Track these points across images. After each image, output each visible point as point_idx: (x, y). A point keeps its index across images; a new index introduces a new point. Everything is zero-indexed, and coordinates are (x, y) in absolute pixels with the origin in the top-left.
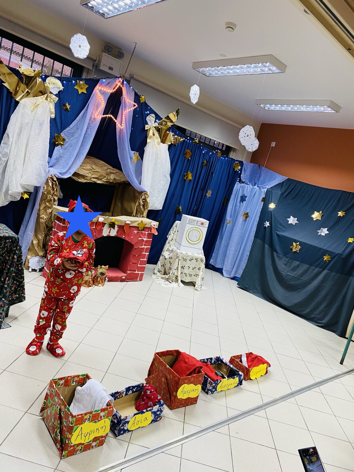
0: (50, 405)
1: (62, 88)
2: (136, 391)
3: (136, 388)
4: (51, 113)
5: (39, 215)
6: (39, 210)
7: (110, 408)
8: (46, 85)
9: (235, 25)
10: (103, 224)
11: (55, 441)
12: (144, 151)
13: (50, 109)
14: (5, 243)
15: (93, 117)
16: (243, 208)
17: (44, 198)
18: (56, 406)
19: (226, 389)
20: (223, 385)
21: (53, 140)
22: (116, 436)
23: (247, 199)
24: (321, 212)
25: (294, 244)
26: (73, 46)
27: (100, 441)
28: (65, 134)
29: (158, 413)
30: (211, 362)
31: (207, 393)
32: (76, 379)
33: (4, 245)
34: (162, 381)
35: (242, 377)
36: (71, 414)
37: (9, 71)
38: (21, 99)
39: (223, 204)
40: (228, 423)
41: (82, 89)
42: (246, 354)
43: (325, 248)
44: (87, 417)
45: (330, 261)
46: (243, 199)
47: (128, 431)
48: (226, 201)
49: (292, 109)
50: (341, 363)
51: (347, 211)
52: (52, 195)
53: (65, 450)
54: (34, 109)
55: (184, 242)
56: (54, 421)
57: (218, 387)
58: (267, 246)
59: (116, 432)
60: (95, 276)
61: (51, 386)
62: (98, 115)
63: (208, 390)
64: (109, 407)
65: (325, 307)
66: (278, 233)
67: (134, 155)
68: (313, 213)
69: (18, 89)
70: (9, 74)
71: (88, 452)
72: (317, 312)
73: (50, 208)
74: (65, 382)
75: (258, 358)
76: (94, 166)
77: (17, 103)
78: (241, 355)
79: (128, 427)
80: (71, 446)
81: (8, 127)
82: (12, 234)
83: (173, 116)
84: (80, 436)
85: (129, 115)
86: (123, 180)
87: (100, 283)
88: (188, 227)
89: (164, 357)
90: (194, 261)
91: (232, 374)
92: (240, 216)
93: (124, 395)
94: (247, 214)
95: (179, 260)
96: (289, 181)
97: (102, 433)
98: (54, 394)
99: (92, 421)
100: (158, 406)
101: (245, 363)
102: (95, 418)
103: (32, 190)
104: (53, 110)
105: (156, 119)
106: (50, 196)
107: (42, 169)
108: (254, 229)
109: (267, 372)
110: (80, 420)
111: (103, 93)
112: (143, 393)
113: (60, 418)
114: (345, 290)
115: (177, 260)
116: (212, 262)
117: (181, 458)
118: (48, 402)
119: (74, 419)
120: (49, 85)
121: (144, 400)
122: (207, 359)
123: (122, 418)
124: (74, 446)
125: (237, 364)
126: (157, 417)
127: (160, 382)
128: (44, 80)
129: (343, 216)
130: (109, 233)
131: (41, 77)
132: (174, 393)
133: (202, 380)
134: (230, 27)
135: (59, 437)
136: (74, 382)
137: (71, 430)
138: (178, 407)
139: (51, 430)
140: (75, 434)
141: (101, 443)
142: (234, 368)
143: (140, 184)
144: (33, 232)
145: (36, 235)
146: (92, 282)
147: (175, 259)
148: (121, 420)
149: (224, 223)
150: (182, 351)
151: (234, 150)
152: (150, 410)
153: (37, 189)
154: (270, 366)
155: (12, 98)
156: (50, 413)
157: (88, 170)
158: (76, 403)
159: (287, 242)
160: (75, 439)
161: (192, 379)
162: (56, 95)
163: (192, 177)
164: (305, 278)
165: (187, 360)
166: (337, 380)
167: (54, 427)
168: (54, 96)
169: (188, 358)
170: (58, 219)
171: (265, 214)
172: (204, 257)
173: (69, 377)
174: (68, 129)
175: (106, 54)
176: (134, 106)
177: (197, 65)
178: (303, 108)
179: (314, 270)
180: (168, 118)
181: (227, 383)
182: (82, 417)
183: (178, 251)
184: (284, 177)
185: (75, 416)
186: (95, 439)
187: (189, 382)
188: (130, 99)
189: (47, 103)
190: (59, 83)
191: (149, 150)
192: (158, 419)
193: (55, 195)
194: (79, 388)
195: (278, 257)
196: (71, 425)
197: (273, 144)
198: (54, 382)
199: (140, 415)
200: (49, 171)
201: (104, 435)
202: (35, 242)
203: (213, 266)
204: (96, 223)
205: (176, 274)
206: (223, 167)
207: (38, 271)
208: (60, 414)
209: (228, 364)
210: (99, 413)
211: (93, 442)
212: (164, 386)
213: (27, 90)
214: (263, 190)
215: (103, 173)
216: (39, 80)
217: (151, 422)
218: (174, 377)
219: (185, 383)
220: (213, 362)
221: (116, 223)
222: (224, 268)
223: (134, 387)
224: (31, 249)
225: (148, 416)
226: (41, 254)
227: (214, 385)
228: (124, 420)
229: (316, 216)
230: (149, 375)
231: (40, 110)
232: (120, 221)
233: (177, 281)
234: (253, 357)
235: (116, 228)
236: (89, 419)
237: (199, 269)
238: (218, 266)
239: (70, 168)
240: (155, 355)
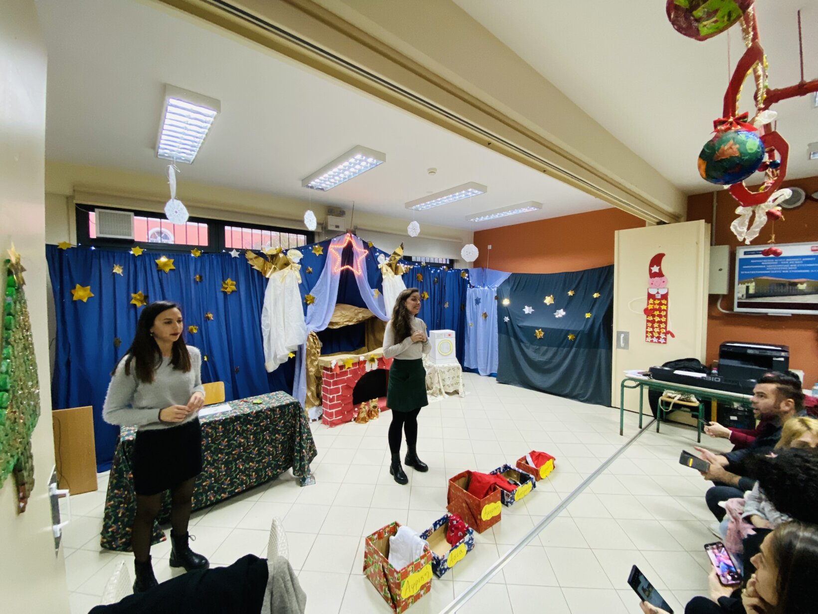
0: (371, 563)
1: (302, 256)
2: (443, 524)
3: (442, 521)
4: (298, 279)
5: (307, 369)
6: (307, 365)
7: (428, 553)
8: (288, 257)
9: (436, 169)
10: (365, 362)
11: (386, 599)
12: (382, 286)
13: (296, 276)
14: (289, 409)
15: (333, 272)
16: (480, 309)
17: (309, 352)
18: (378, 563)
19: (522, 496)
20: (520, 493)
21: (305, 301)
22: (439, 577)
23: (481, 301)
24: (552, 296)
25: (537, 331)
26: (307, 222)
27: (427, 587)
28: (313, 293)
29: (470, 542)
30: (500, 472)
31: (507, 505)
32: (388, 529)
33: (288, 411)
34: (462, 506)
35: (534, 480)
36: (395, 571)
37: (255, 255)
38: (271, 275)
39: (461, 310)
40: (536, 533)
41: (318, 251)
42: (530, 453)
43: (566, 328)
44: (410, 569)
45: (575, 339)
46: (478, 301)
47: (448, 568)
48: (462, 306)
49: (499, 216)
50: (621, 434)
51: (575, 290)
52: (315, 349)
53: (399, 607)
54: (283, 280)
55: (438, 356)
56: (380, 579)
57: (516, 497)
58: (513, 339)
59: (438, 573)
60: (369, 411)
61: (367, 544)
62: (337, 269)
63: (507, 502)
64: (426, 553)
65: (584, 383)
66: (519, 325)
67: (375, 292)
68: (544, 299)
69: (265, 269)
70: (256, 258)
71: (419, 601)
72: (578, 388)
73: (315, 360)
74: (379, 535)
75: (542, 455)
76: (343, 312)
77: (268, 279)
78: (525, 457)
79: (446, 565)
80: (403, 602)
81: (264, 302)
82: (292, 399)
83: (399, 251)
84: (408, 590)
85: (363, 261)
86: (370, 315)
87: (374, 416)
88: (438, 341)
89: (457, 482)
90: (452, 371)
91: (524, 479)
92: (479, 317)
93: (433, 531)
94: (485, 314)
95: (438, 374)
96: (514, 276)
97: (426, 580)
98: (372, 551)
99: (415, 571)
100: (468, 535)
101: (532, 465)
102: (417, 567)
103: (296, 349)
104: (299, 276)
105: (385, 257)
106: (313, 351)
107: (301, 329)
108: (496, 326)
109: (554, 467)
110: (405, 574)
111: (337, 250)
112: (449, 524)
113: (385, 575)
114: (597, 362)
115: (436, 374)
116: (466, 365)
117: (506, 584)
118: (368, 560)
119: (399, 575)
120: (290, 257)
121: (453, 532)
122: (496, 470)
123: (440, 558)
124: (405, 600)
125: (525, 466)
126: (470, 545)
127: (462, 507)
128: (285, 254)
129: (573, 295)
130: (372, 367)
131: (283, 252)
132: (479, 517)
133: (499, 495)
134: (432, 171)
135: (389, 595)
136: (387, 533)
137: (399, 586)
138: (486, 529)
139: (379, 588)
140: (403, 589)
141: (428, 589)
142: (524, 472)
143: (386, 315)
144: (306, 386)
145: (309, 388)
146: (367, 418)
147: (434, 374)
148: (440, 561)
149: (467, 327)
150: (472, 470)
151: (457, 261)
152: (463, 542)
153: (300, 347)
154: (555, 459)
155: (262, 276)
156: (374, 571)
157: (339, 316)
158: (395, 554)
159: (529, 332)
160: (405, 593)
161: (491, 498)
162: (298, 263)
163: (428, 295)
164: (556, 361)
165: (479, 479)
166: (622, 456)
167: (381, 585)
168: (298, 265)
169: (480, 477)
170: (326, 369)
171: (502, 311)
172: (460, 365)
173: (380, 530)
174: (314, 288)
175: (331, 216)
176: (365, 252)
177: (408, 205)
178: (510, 213)
179: (563, 350)
180: (395, 253)
181: (522, 490)
182: (406, 570)
183: (435, 365)
184: (508, 273)
185: (400, 572)
186: (422, 588)
187: (490, 502)
188: (360, 248)
189: (293, 272)
190: (298, 252)
191: (385, 284)
192: (472, 547)
193: (318, 348)
194: (392, 538)
195: (525, 346)
196: (398, 581)
197: (490, 247)
198: (369, 539)
199: (455, 550)
200: (307, 329)
201: (429, 580)
202: (309, 394)
203: (467, 368)
204: (359, 362)
205: (439, 387)
206: (452, 279)
207: (318, 419)
208: (384, 571)
209: (517, 469)
210: (420, 562)
211: (421, 590)
212: (466, 511)
213: (273, 266)
214: (493, 289)
215: (352, 315)
216: (281, 255)
217: (467, 553)
218: (474, 500)
219: (486, 504)
220: (502, 471)
221: (376, 357)
222: (479, 368)
223: (439, 521)
224: (308, 401)
225: (463, 547)
226: (317, 403)
227: (511, 496)
228: (442, 559)
229: (548, 300)
230: (449, 503)
231: (288, 280)
232: (378, 354)
233: (441, 393)
234: (537, 455)
235: (376, 362)
236: (412, 570)
237: (458, 377)
238: (473, 367)
239: (325, 320)
240: (449, 481)
